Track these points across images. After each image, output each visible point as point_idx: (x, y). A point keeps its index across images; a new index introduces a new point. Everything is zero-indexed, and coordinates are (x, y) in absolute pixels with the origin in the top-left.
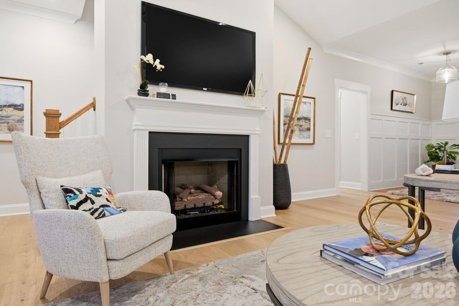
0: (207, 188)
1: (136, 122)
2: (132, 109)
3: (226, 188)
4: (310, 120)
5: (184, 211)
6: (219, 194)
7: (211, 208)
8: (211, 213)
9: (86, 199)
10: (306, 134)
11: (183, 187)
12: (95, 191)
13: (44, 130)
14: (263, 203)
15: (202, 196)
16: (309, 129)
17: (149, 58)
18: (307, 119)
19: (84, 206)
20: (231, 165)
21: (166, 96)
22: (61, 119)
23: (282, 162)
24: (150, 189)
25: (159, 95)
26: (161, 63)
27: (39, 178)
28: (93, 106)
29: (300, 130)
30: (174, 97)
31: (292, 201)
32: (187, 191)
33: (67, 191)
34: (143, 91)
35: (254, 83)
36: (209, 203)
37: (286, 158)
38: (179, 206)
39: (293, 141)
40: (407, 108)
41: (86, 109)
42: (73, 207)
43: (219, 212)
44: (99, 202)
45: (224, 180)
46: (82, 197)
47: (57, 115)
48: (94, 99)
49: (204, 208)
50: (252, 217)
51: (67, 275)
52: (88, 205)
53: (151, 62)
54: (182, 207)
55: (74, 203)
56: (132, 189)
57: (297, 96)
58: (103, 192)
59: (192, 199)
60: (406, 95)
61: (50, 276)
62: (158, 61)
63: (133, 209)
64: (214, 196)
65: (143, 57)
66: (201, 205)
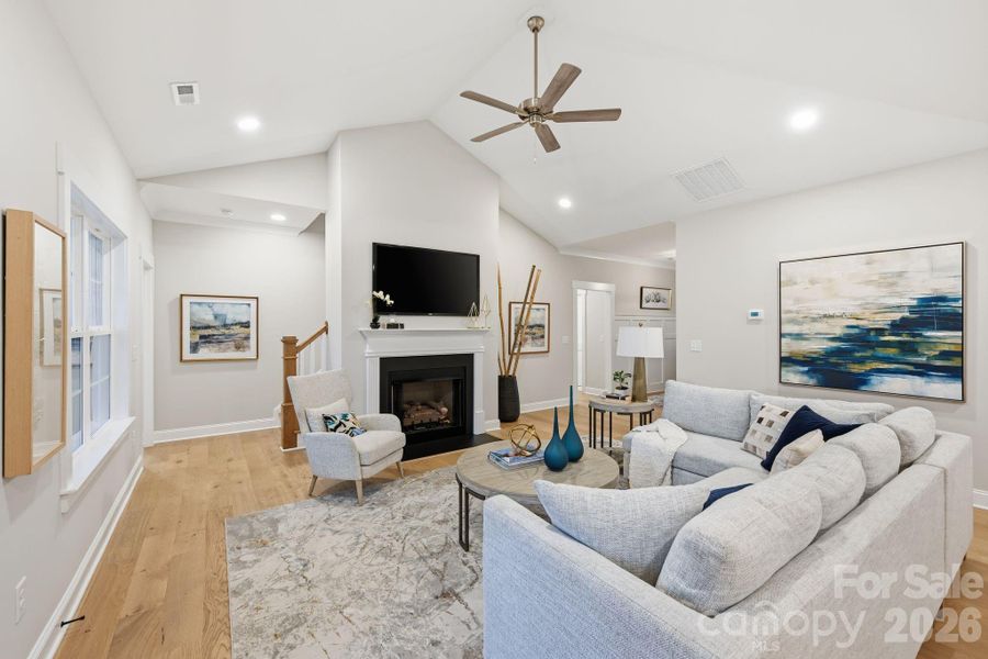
0: (434, 404)
1: (368, 350)
2: (365, 338)
3: (451, 404)
4: (543, 327)
5: (412, 427)
6: (445, 410)
7: (437, 423)
8: (438, 428)
9: (340, 423)
10: (539, 342)
11: (411, 404)
12: (345, 416)
13: (282, 355)
14: (487, 418)
15: (429, 412)
16: (543, 337)
17: (380, 294)
18: (541, 326)
19: (339, 429)
20: (456, 383)
21: (394, 326)
22: (298, 344)
23: (511, 373)
24: (381, 412)
25: (390, 326)
26: (391, 299)
27: (307, 409)
28: (326, 329)
29: (533, 338)
30: (402, 326)
31: (521, 412)
32: (415, 408)
33: (327, 419)
34: (375, 324)
35: (478, 304)
36: (435, 419)
37: (515, 370)
38: (408, 423)
39: (523, 350)
40: (660, 305)
41: (319, 333)
42: (332, 430)
43: (445, 427)
44: (349, 425)
45: (450, 396)
46: (337, 422)
47: (294, 340)
48: (327, 323)
49: (431, 423)
50: (477, 431)
51: (332, 477)
52: (341, 428)
53: (382, 298)
54: (410, 424)
55: (332, 427)
56: (365, 413)
57: (525, 303)
58: (350, 417)
59: (420, 415)
60: (659, 291)
61: (315, 478)
62: (388, 297)
63: (372, 429)
64: (440, 412)
65: (375, 293)
66: (427, 421)
